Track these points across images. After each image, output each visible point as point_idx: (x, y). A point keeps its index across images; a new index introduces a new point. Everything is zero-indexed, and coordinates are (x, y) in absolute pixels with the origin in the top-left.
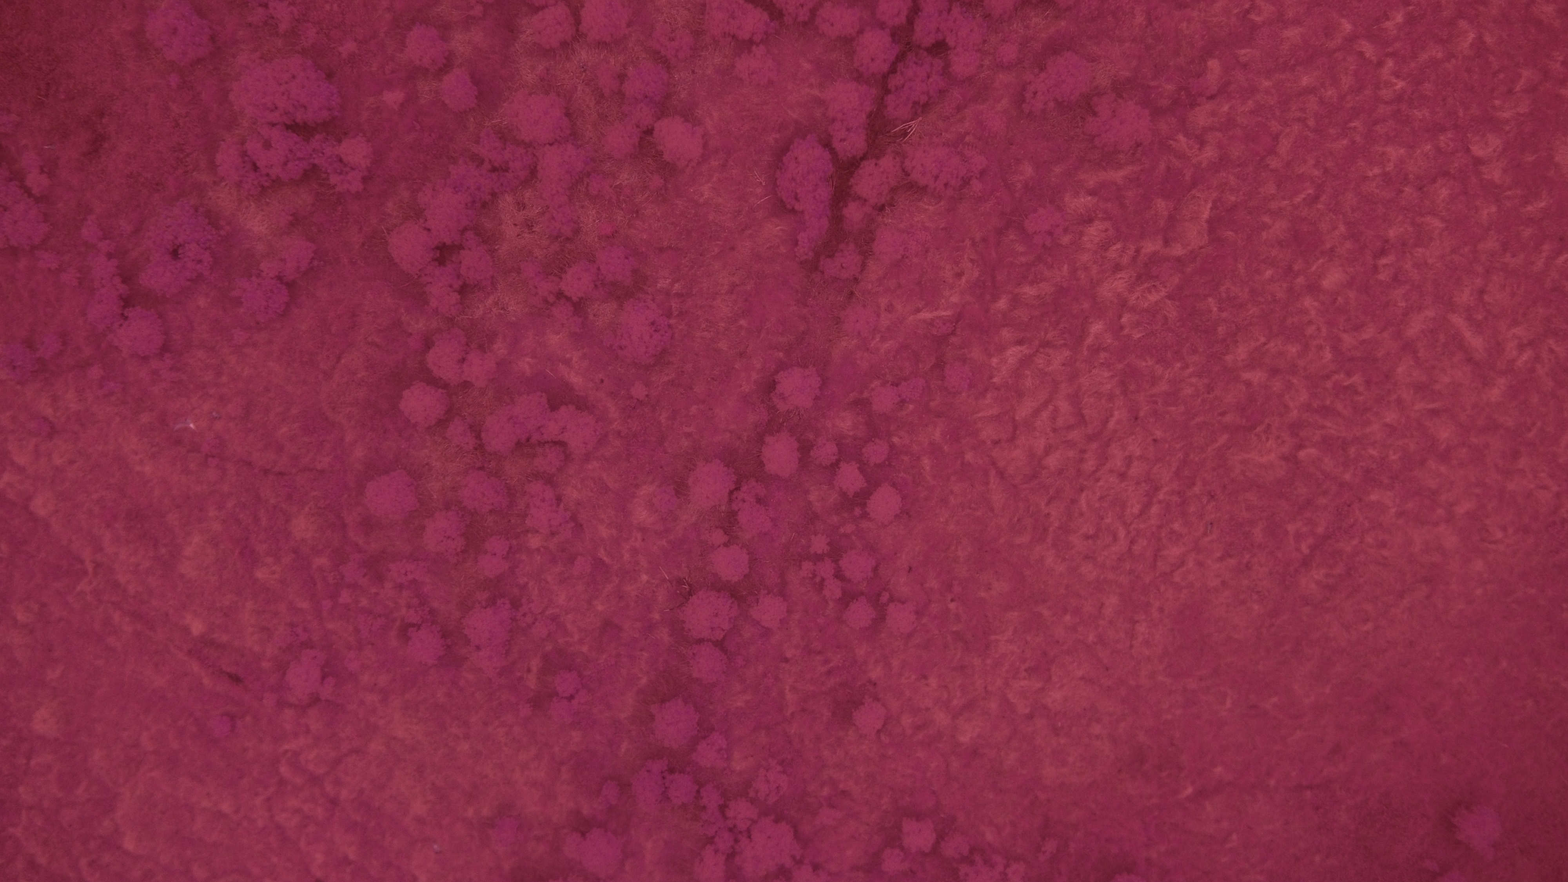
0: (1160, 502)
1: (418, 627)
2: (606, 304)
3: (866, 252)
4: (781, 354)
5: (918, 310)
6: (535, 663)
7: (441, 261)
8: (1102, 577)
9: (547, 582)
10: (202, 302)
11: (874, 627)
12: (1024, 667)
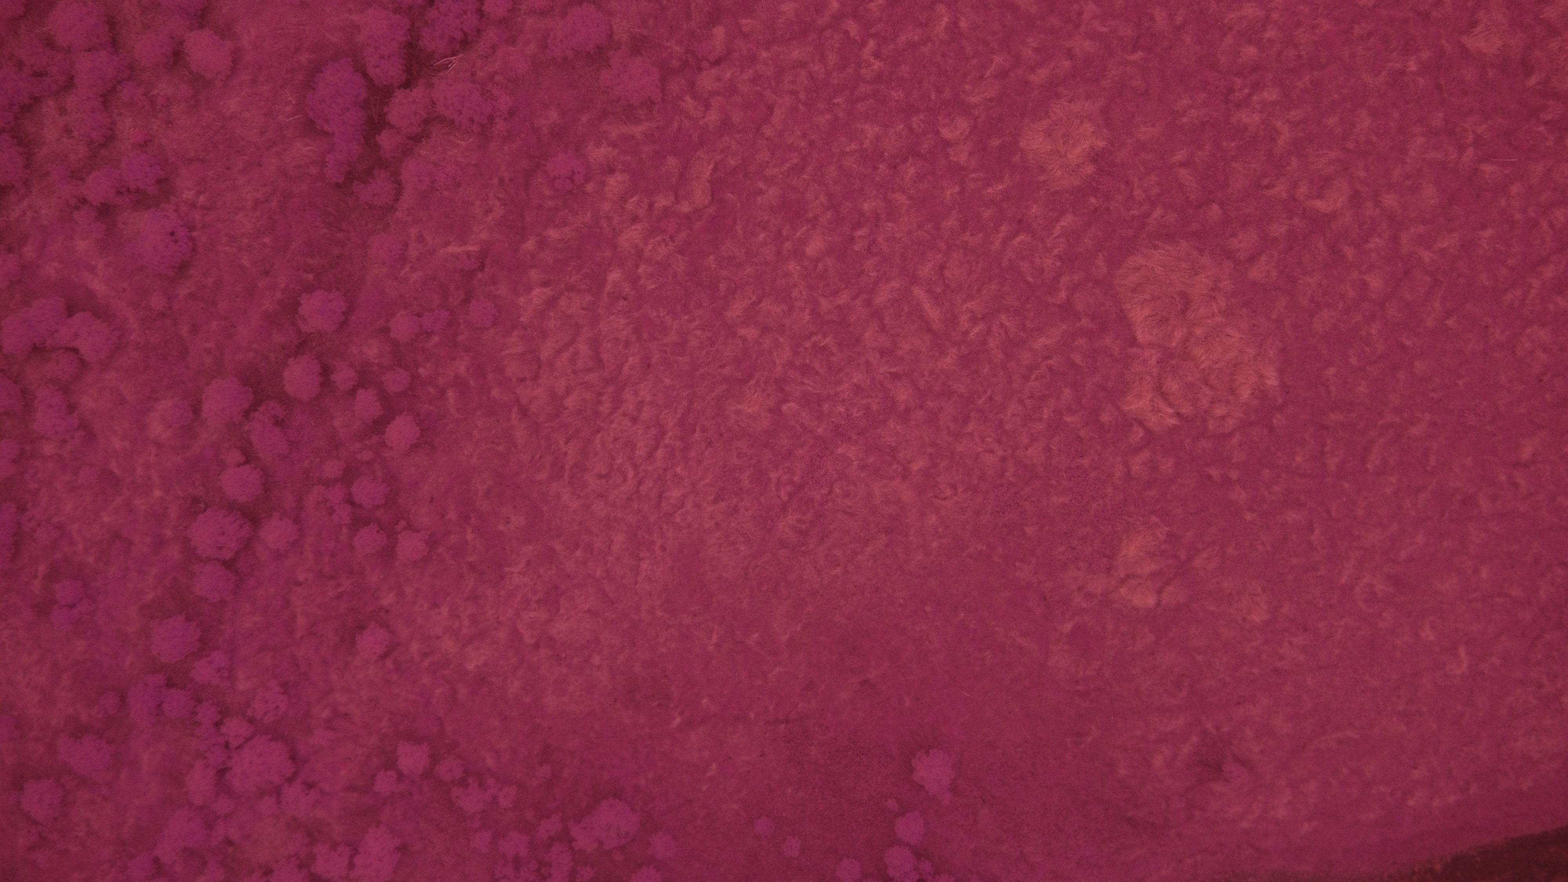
0: (665, 446)
2: (138, 213)
3: (397, 183)
4: (309, 276)
5: (448, 243)
6: (42, 570)
9: (57, 490)
11: (388, 554)
12: (535, 598)
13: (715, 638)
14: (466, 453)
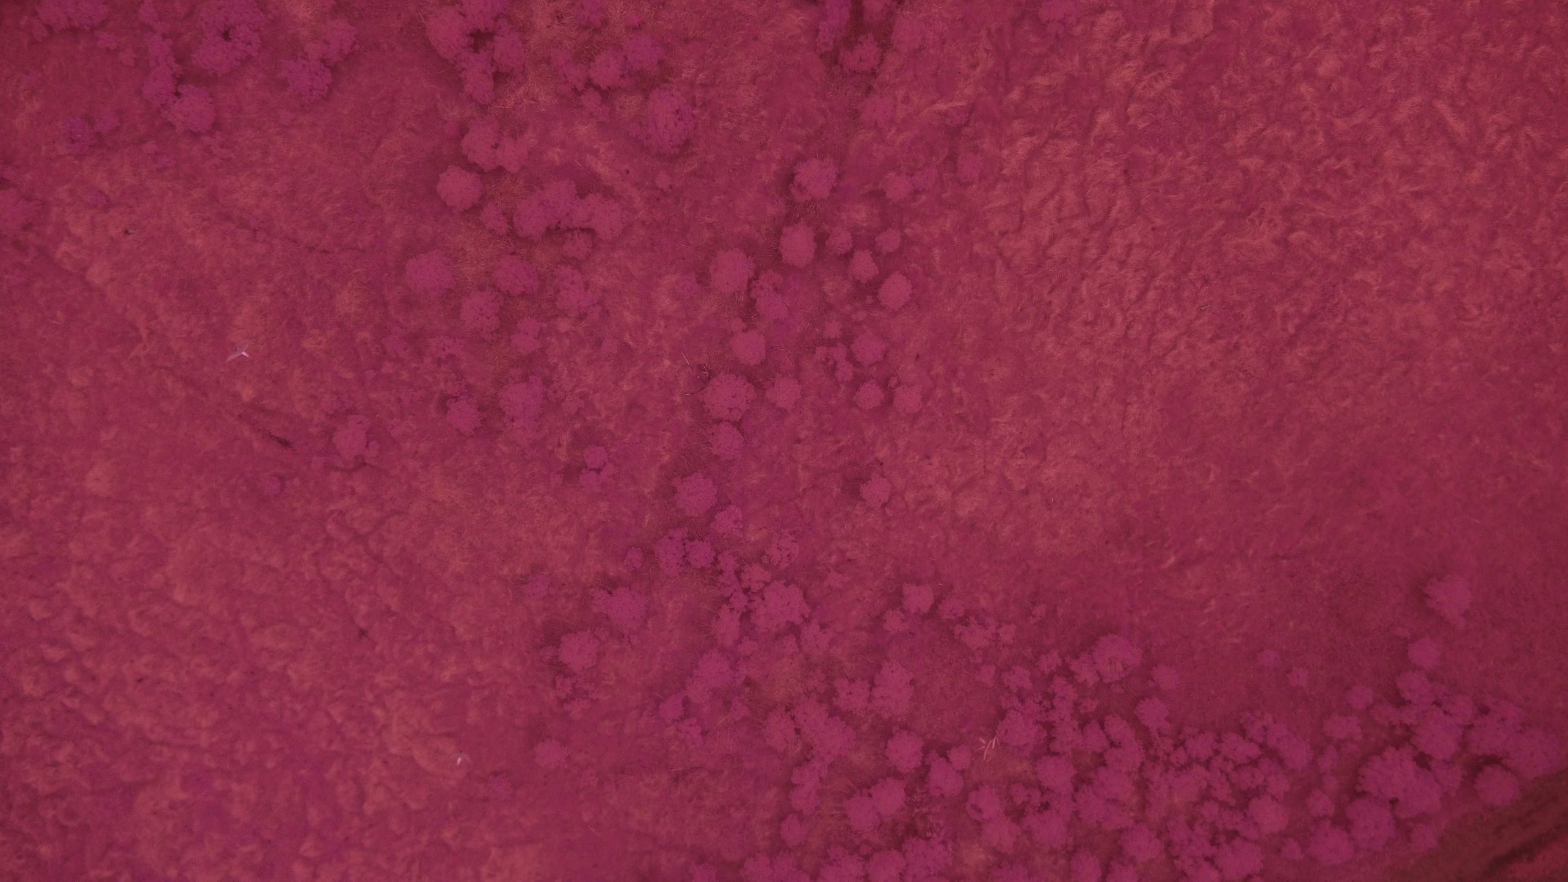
0: (1156, 288)
1: (456, 398)
2: (632, 97)
3: (885, 44)
4: (799, 148)
5: (933, 102)
6: (566, 438)
7: (476, 48)
8: (1098, 361)
9: (576, 364)
10: (250, 83)
11: (887, 407)
14: (950, 309)
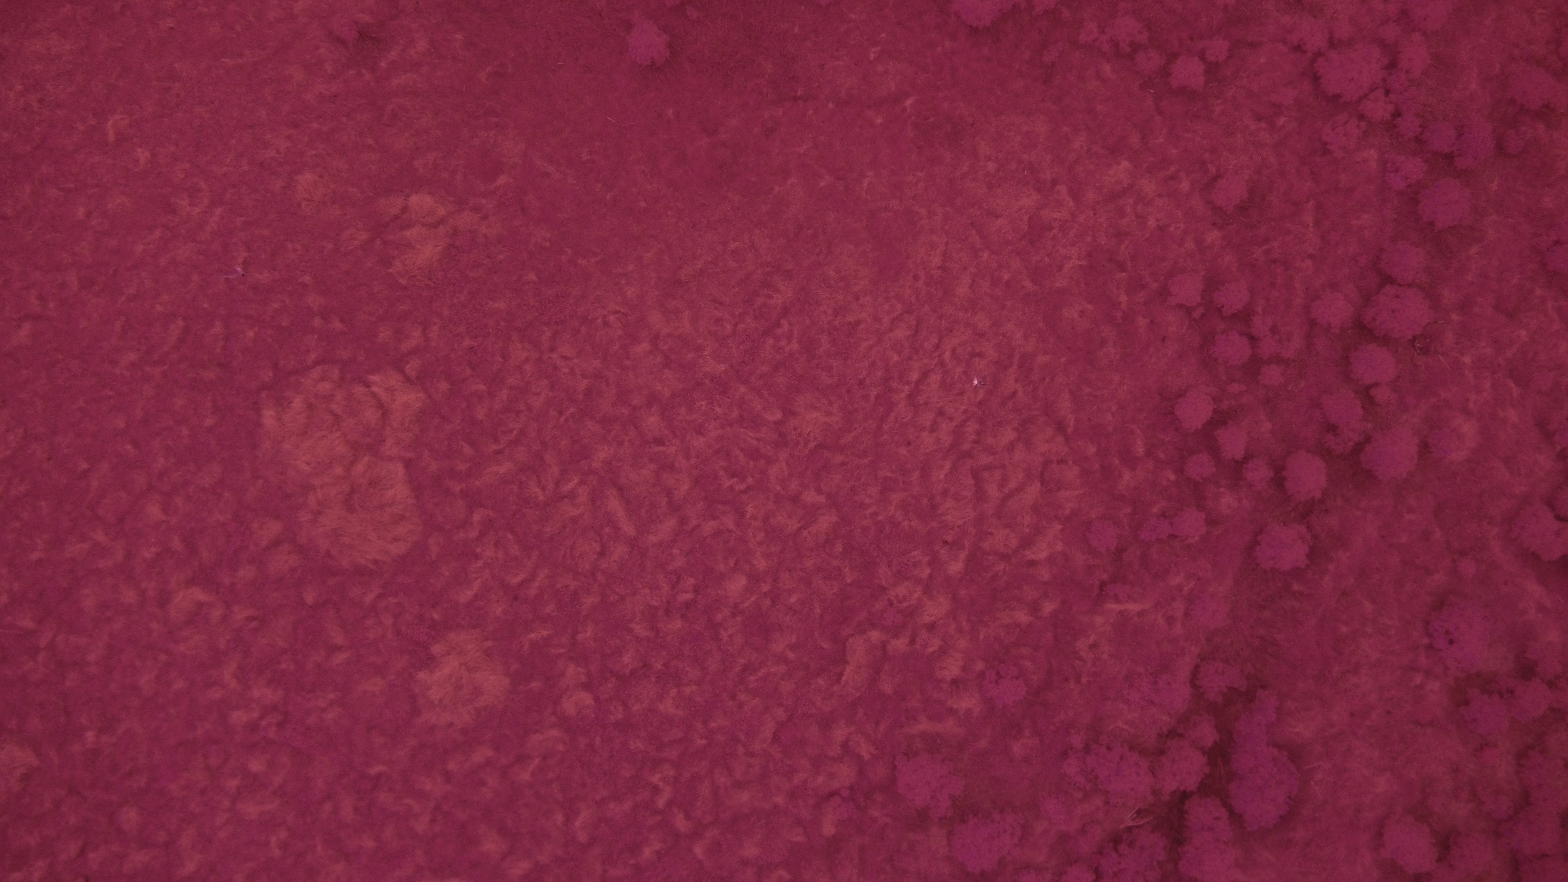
0: (909, 383)
4: (1296, 587)
5: (1140, 614)
11: (1212, 283)
12: (1055, 231)
13: (865, 183)
14: (1125, 387)
